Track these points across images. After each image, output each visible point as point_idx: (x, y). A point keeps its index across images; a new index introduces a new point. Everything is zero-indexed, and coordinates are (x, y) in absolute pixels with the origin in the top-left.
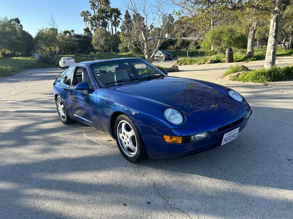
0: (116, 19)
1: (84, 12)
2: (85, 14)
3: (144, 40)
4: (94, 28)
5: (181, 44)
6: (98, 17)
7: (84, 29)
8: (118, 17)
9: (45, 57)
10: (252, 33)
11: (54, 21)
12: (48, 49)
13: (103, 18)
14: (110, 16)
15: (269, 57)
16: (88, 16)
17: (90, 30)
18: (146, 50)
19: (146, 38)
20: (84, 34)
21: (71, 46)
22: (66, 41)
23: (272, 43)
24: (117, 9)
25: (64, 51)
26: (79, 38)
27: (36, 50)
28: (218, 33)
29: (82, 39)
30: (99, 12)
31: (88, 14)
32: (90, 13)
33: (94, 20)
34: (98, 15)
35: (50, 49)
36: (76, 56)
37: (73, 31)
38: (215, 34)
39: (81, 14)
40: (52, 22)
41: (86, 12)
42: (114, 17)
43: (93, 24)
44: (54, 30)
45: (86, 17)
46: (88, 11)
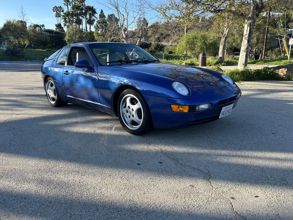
0: (90, 17)
1: (56, 7)
2: (57, 10)
3: (124, 37)
4: (67, 24)
5: (156, 48)
6: (72, 14)
7: (56, 25)
8: (94, 16)
9: (13, 49)
10: (224, 40)
11: (24, 13)
12: (17, 41)
13: (77, 15)
14: (85, 14)
15: (243, 59)
16: (60, 12)
17: (63, 26)
19: (126, 36)
20: (55, 30)
21: (42, 40)
22: (37, 34)
23: (245, 46)
24: (93, 7)
25: (34, 45)
26: (50, 33)
27: (3, 42)
28: (192, 39)
29: (54, 35)
30: (73, 8)
31: (61, 10)
32: (63, 9)
33: (67, 16)
34: (72, 11)
35: (18, 41)
36: (48, 51)
37: (43, 26)
38: (189, 39)
39: (53, 9)
40: (22, 14)
41: (59, 7)
42: (88, 15)
43: (67, 20)
44: (23, 23)
45: (58, 13)
46: (60, 7)
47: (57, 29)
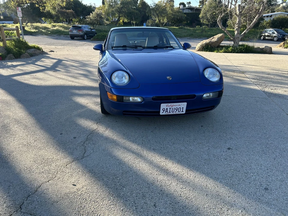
3: (238, 14)
18: (237, 25)
19: (240, 12)
20: (198, 6)
21: (178, 18)
22: (175, 12)
25: (171, 22)
26: (191, 11)
29: (194, 12)
36: (180, 28)
37: (190, 3)
47: (200, 6)
